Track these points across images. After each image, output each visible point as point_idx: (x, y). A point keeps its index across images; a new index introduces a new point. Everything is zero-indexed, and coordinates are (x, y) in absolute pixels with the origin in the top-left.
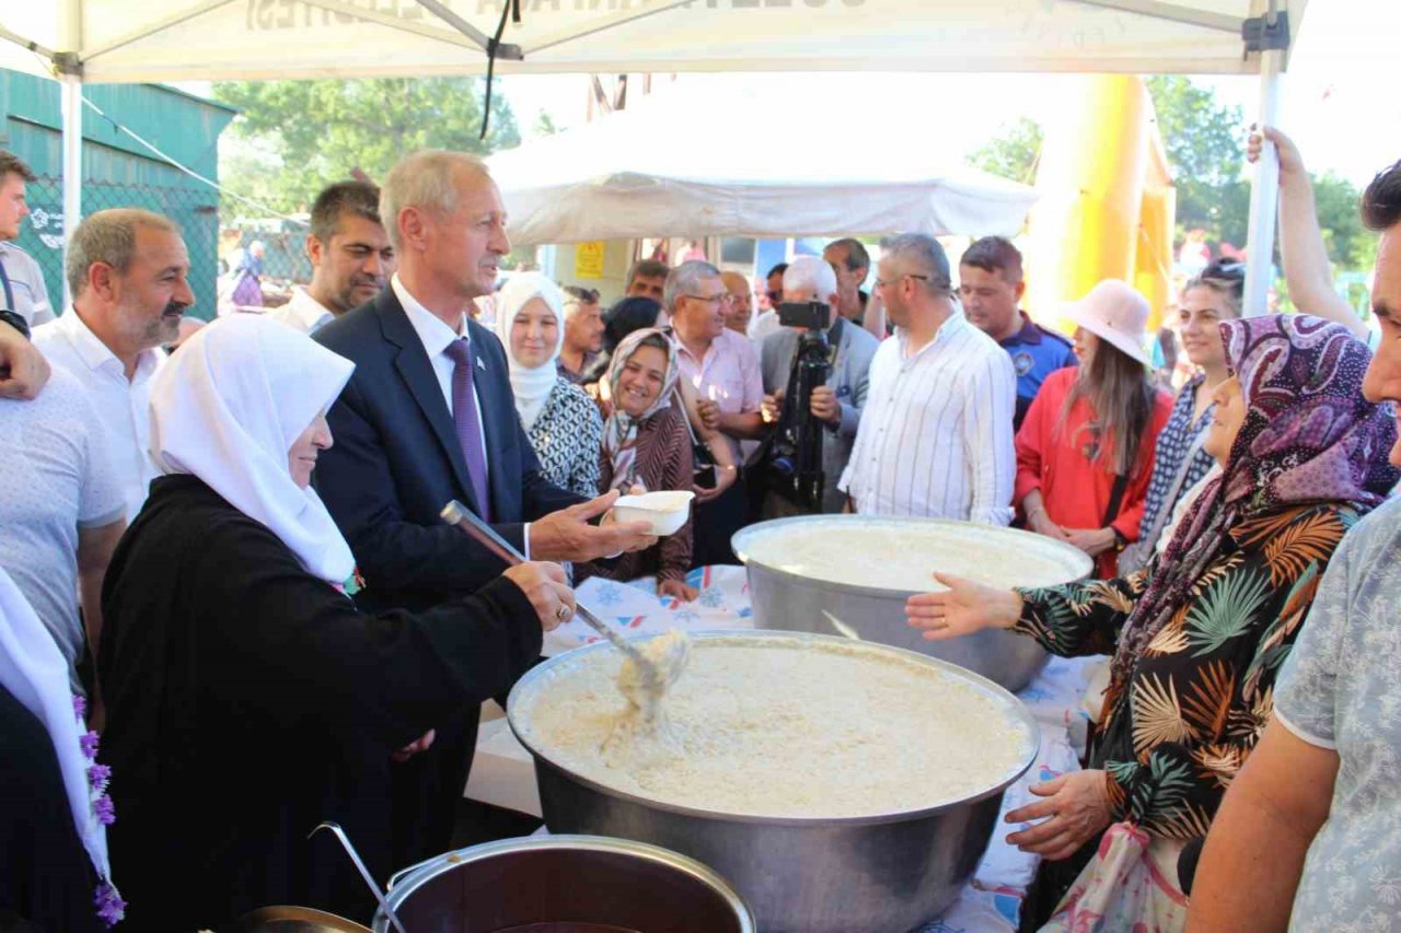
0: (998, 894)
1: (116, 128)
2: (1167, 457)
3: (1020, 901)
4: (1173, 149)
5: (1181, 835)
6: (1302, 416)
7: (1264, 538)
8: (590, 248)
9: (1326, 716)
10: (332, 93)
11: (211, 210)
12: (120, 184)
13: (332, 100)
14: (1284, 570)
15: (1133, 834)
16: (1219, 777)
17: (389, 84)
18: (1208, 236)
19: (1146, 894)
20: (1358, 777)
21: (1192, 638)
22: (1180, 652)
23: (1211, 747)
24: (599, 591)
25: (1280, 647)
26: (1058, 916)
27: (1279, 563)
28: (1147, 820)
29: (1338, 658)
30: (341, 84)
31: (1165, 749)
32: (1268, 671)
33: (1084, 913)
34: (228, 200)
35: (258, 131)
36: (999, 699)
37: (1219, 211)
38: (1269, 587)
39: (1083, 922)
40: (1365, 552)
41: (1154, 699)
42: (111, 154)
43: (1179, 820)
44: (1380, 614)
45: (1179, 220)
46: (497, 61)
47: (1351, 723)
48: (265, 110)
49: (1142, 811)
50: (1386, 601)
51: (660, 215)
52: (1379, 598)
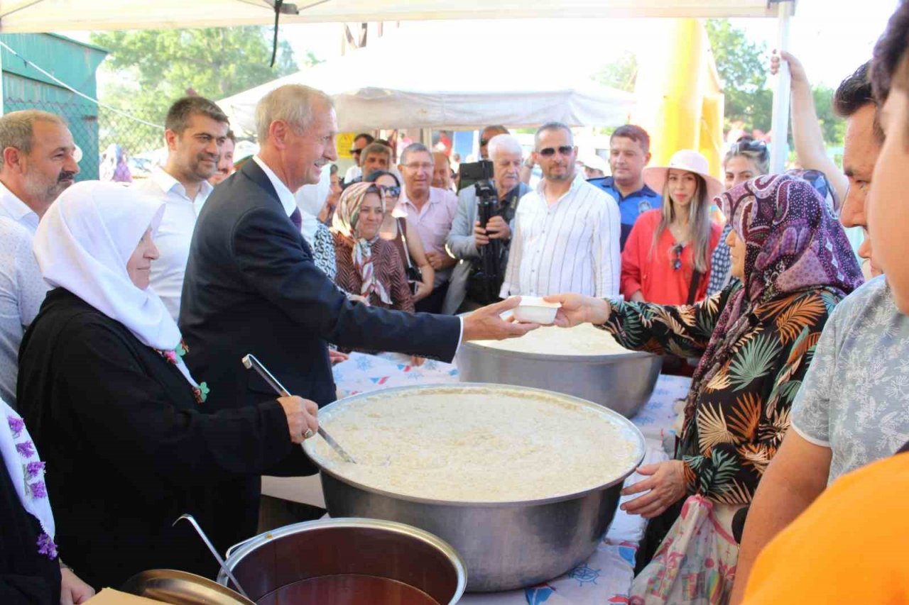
0: (621, 546)
1: (25, 63)
2: (719, 266)
3: (636, 550)
4: (721, 69)
5: (732, 502)
6: (779, 238)
7: (775, 315)
8: (346, 138)
9: (822, 426)
10: (172, 40)
11: (93, 118)
12: (30, 101)
13: (173, 45)
14: (788, 333)
15: (702, 502)
16: (755, 465)
17: (208, 34)
18: (745, 125)
19: (712, 541)
20: (844, 464)
21: (732, 380)
22: (726, 389)
23: (749, 445)
24: (357, 361)
25: (788, 382)
26: (657, 557)
27: (785, 330)
28: (711, 492)
29: (830, 389)
30: (178, 32)
31: (721, 447)
32: (782, 398)
33: (673, 554)
34: (104, 112)
35: (123, 66)
36: (619, 422)
37: (752, 109)
38: (779, 345)
39: (673, 560)
40: (845, 320)
41: (710, 419)
42: (23, 81)
43: (730, 492)
44: (856, 360)
45: (726, 115)
46: (282, 16)
47: (839, 429)
48: (127, 51)
49: (707, 487)
50: (859, 351)
51: (392, 114)
52: (855, 349)
